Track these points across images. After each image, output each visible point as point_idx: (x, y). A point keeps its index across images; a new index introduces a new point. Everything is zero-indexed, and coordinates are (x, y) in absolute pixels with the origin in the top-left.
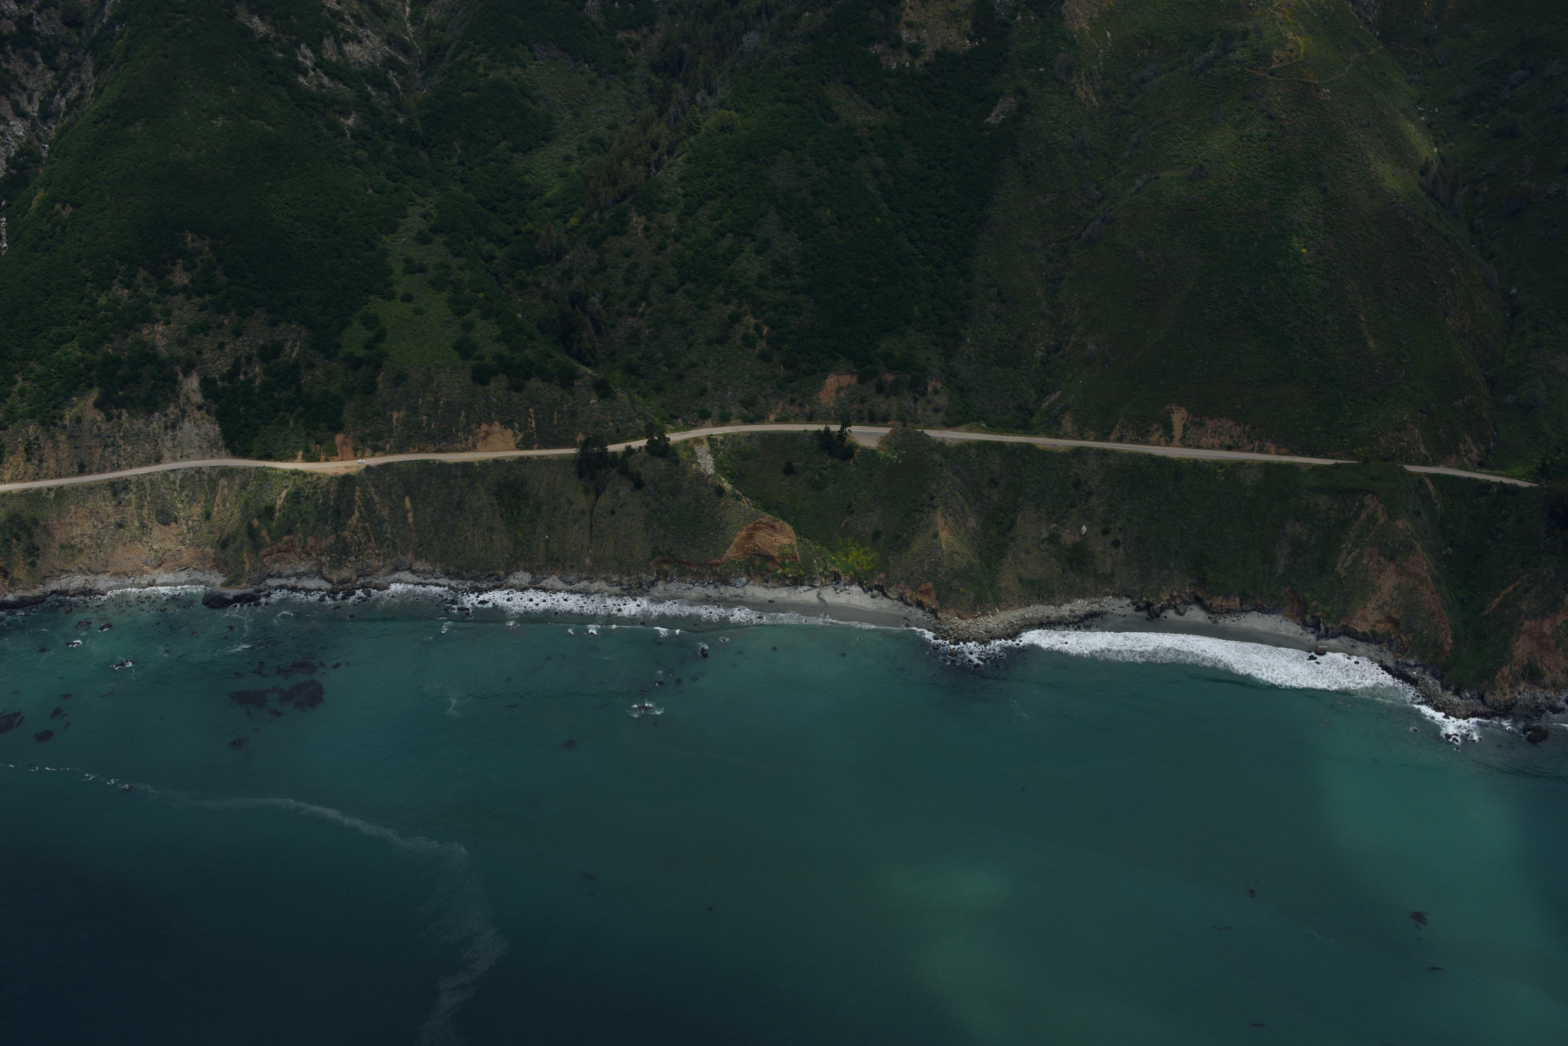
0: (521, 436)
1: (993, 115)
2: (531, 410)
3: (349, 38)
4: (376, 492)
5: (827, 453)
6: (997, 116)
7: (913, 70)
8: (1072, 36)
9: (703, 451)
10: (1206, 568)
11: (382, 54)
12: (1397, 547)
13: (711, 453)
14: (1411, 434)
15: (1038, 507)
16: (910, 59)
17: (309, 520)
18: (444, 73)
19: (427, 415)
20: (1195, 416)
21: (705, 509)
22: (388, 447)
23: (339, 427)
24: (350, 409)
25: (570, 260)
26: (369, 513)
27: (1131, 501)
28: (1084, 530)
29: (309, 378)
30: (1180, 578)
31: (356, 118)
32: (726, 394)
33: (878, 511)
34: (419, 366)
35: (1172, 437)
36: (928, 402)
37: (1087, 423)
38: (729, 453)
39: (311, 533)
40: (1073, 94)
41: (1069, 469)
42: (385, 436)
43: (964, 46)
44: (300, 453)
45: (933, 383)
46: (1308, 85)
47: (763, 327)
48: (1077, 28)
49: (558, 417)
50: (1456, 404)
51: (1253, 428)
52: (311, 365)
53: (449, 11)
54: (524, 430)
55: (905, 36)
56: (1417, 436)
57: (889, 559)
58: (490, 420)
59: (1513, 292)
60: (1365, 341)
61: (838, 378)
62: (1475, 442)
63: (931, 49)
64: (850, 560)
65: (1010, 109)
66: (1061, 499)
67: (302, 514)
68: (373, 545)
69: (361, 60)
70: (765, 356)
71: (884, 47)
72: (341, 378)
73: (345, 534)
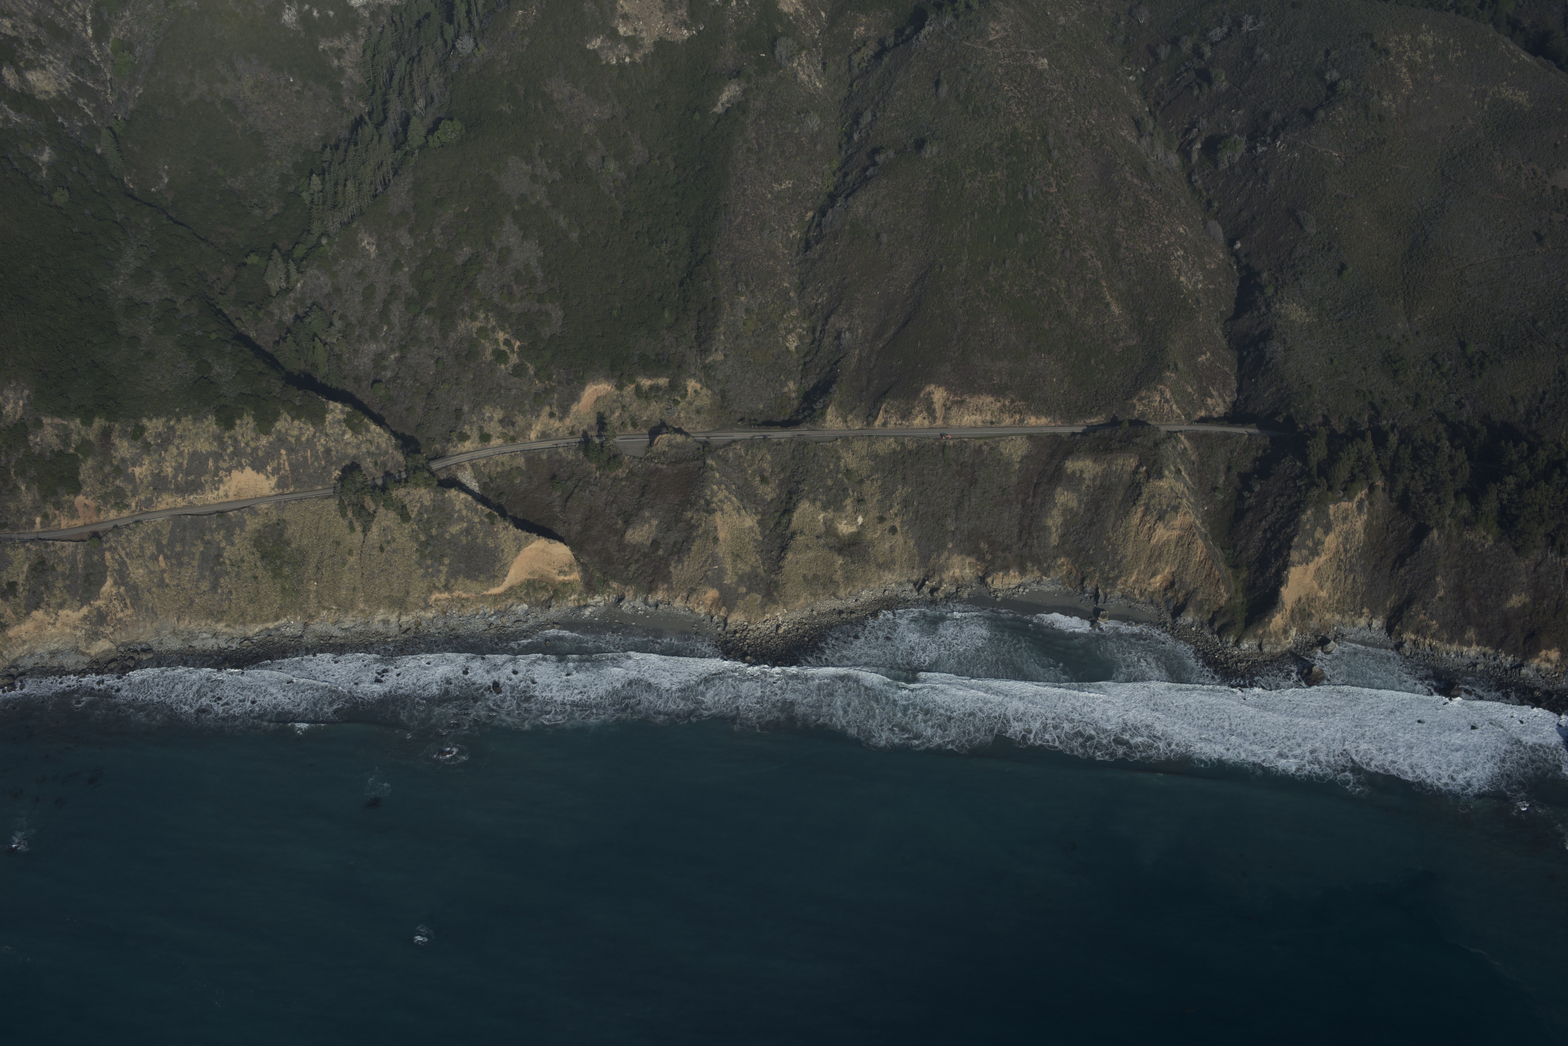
0: (275, 479)
1: (719, 104)
2: (283, 452)
3: (31, 65)
4: (127, 554)
5: (594, 466)
6: (722, 104)
7: (633, 63)
8: (788, 18)
9: (467, 478)
10: (983, 546)
11: (68, 80)
12: (1164, 507)
13: (475, 478)
14: (1162, 393)
15: (813, 501)
16: (629, 52)
17: (57, 592)
18: (140, 95)
19: (172, 467)
20: (956, 395)
21: (477, 538)
22: (133, 504)
23: (77, 488)
24: (86, 469)
25: (302, 288)
26: (122, 578)
27: (904, 486)
28: (860, 520)
29: (38, 440)
30: (959, 558)
31: (50, 153)
32: (484, 414)
33: (655, 522)
34: (158, 415)
35: (935, 418)
36: (690, 404)
37: (851, 411)
38: (494, 475)
39: (61, 606)
40: (796, 77)
41: (839, 458)
42: (129, 494)
43: (682, 35)
44: (38, 520)
45: (692, 385)
46: (1025, 54)
47: (513, 342)
48: (792, 11)
49: (312, 455)
50: (1200, 359)
51: (1012, 401)
52: (39, 424)
53: (136, 28)
54: (278, 473)
55: (622, 30)
56: (1168, 395)
57: (672, 569)
58: (240, 467)
59: (1238, 245)
60: (1108, 305)
61: (595, 387)
62: (1221, 395)
63: (648, 41)
64: (631, 574)
65: (735, 97)
66: (834, 491)
67: (48, 587)
68: (129, 612)
69: (47, 89)
70: (518, 371)
71: (602, 41)
72: (74, 437)
73: (99, 603)
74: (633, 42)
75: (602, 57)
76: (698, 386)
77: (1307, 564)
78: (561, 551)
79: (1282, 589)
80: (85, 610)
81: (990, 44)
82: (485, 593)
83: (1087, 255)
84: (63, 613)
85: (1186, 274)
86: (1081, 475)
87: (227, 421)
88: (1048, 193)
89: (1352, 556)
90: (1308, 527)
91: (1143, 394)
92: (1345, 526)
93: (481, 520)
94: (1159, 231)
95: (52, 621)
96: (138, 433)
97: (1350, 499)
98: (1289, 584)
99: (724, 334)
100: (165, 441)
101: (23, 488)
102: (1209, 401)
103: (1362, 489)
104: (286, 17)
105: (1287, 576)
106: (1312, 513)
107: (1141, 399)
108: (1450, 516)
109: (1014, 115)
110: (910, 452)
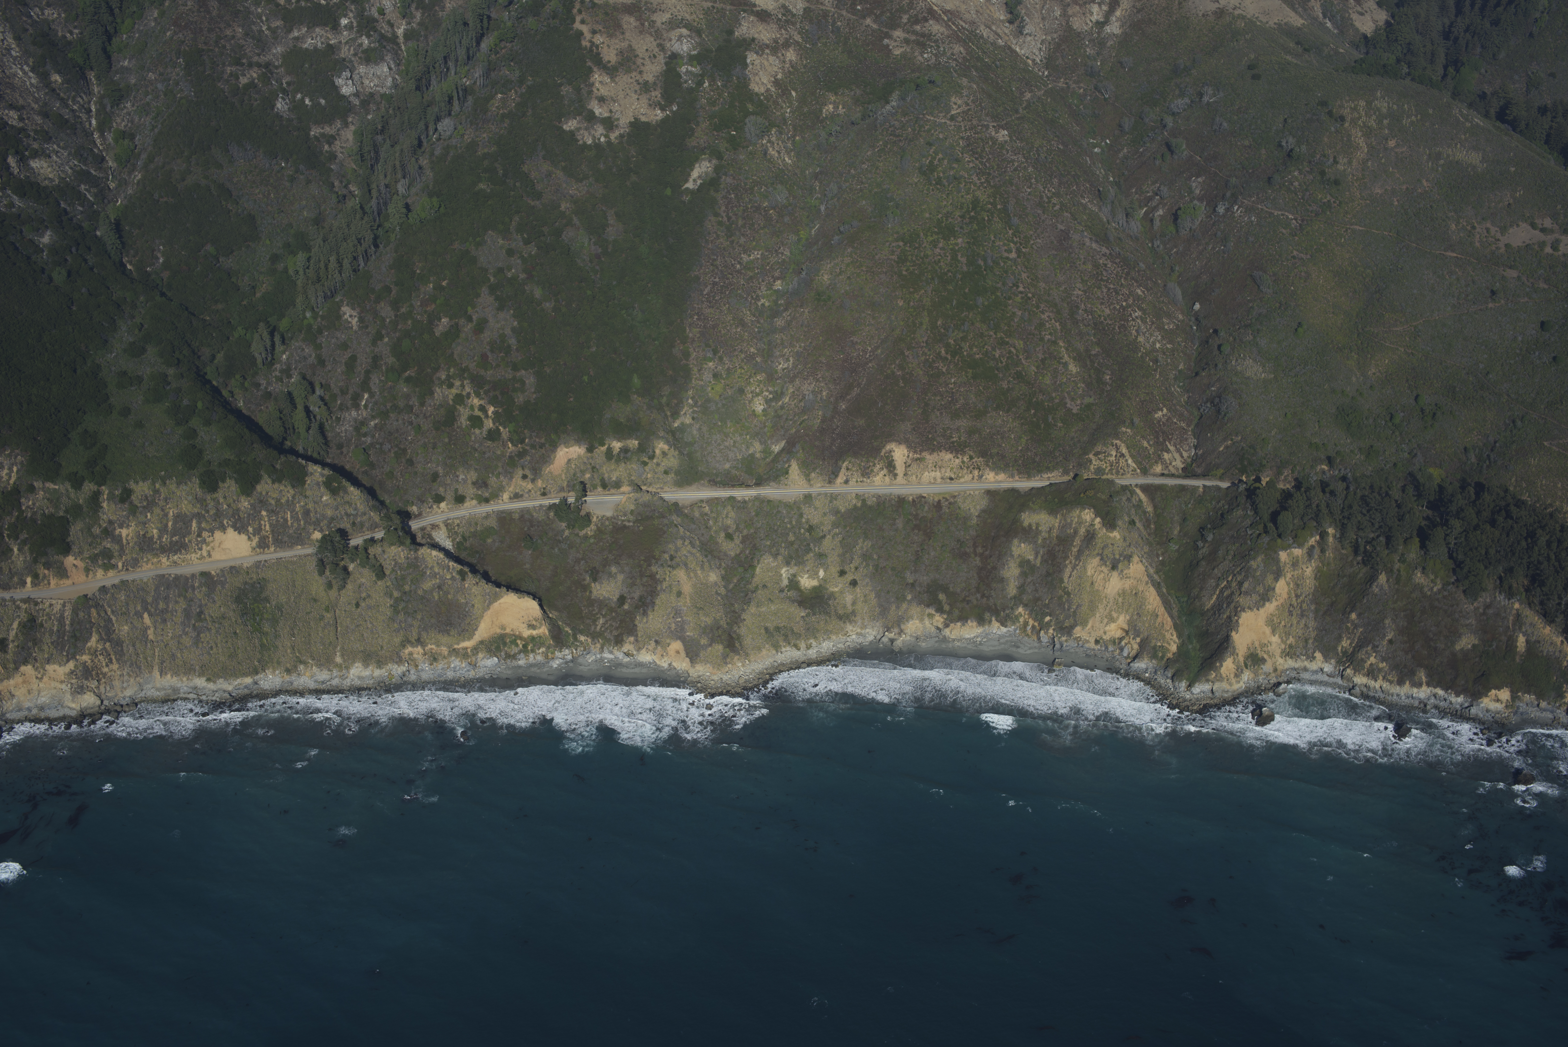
0: (256, 540)
1: (691, 180)
2: (264, 513)
3: (35, 155)
4: (113, 612)
5: (564, 525)
6: (694, 180)
7: (609, 143)
8: (759, 98)
9: (442, 537)
10: (942, 597)
11: (71, 168)
12: (1117, 557)
13: (449, 537)
14: (1117, 448)
15: (775, 556)
16: (605, 133)
17: (45, 648)
18: (139, 182)
19: (157, 528)
20: (915, 452)
21: (449, 593)
22: (120, 565)
23: (66, 549)
24: (76, 529)
25: (288, 359)
26: (108, 634)
27: (864, 541)
28: (821, 573)
29: (30, 503)
30: (919, 609)
31: (51, 235)
32: (458, 476)
33: (620, 577)
34: (144, 480)
35: (895, 475)
36: (658, 465)
37: (814, 470)
38: (467, 534)
39: (48, 661)
40: (765, 154)
41: (801, 515)
42: (116, 554)
43: (656, 115)
44: (29, 580)
45: (661, 446)
46: (987, 127)
47: (487, 407)
48: (762, 90)
49: (292, 517)
50: (1156, 416)
51: (971, 458)
52: (32, 489)
53: (137, 120)
54: (259, 534)
55: (597, 111)
56: (1124, 450)
57: (636, 622)
58: (223, 529)
59: (1197, 306)
60: (1066, 365)
61: (567, 450)
62: (1178, 451)
63: (624, 121)
64: (598, 628)
65: (706, 173)
66: (796, 546)
67: (36, 642)
68: (115, 666)
69: (51, 176)
70: (493, 435)
71: (579, 122)
72: (64, 499)
73: (85, 658)
74: (609, 124)
75: (579, 138)
76: (666, 447)
77: (1258, 609)
78: (531, 606)
79: (1233, 634)
80: (71, 665)
81: (952, 118)
82: (456, 646)
83: (1044, 316)
84: (50, 668)
85: (1144, 334)
86: (1037, 528)
87: (211, 483)
88: (1007, 258)
89: (1303, 601)
90: (1258, 574)
91: (1099, 448)
92: (1296, 572)
93: (453, 577)
94: (1117, 293)
95: (39, 676)
96: (126, 496)
97: (1300, 546)
98: (1241, 629)
99: (692, 398)
100: (150, 504)
101: (15, 550)
102: (1166, 456)
103: (1312, 536)
104: (279, 105)
105: (1237, 621)
106: (1263, 560)
107: (1096, 454)
108: (1399, 561)
109: (975, 185)
110: (870, 507)
